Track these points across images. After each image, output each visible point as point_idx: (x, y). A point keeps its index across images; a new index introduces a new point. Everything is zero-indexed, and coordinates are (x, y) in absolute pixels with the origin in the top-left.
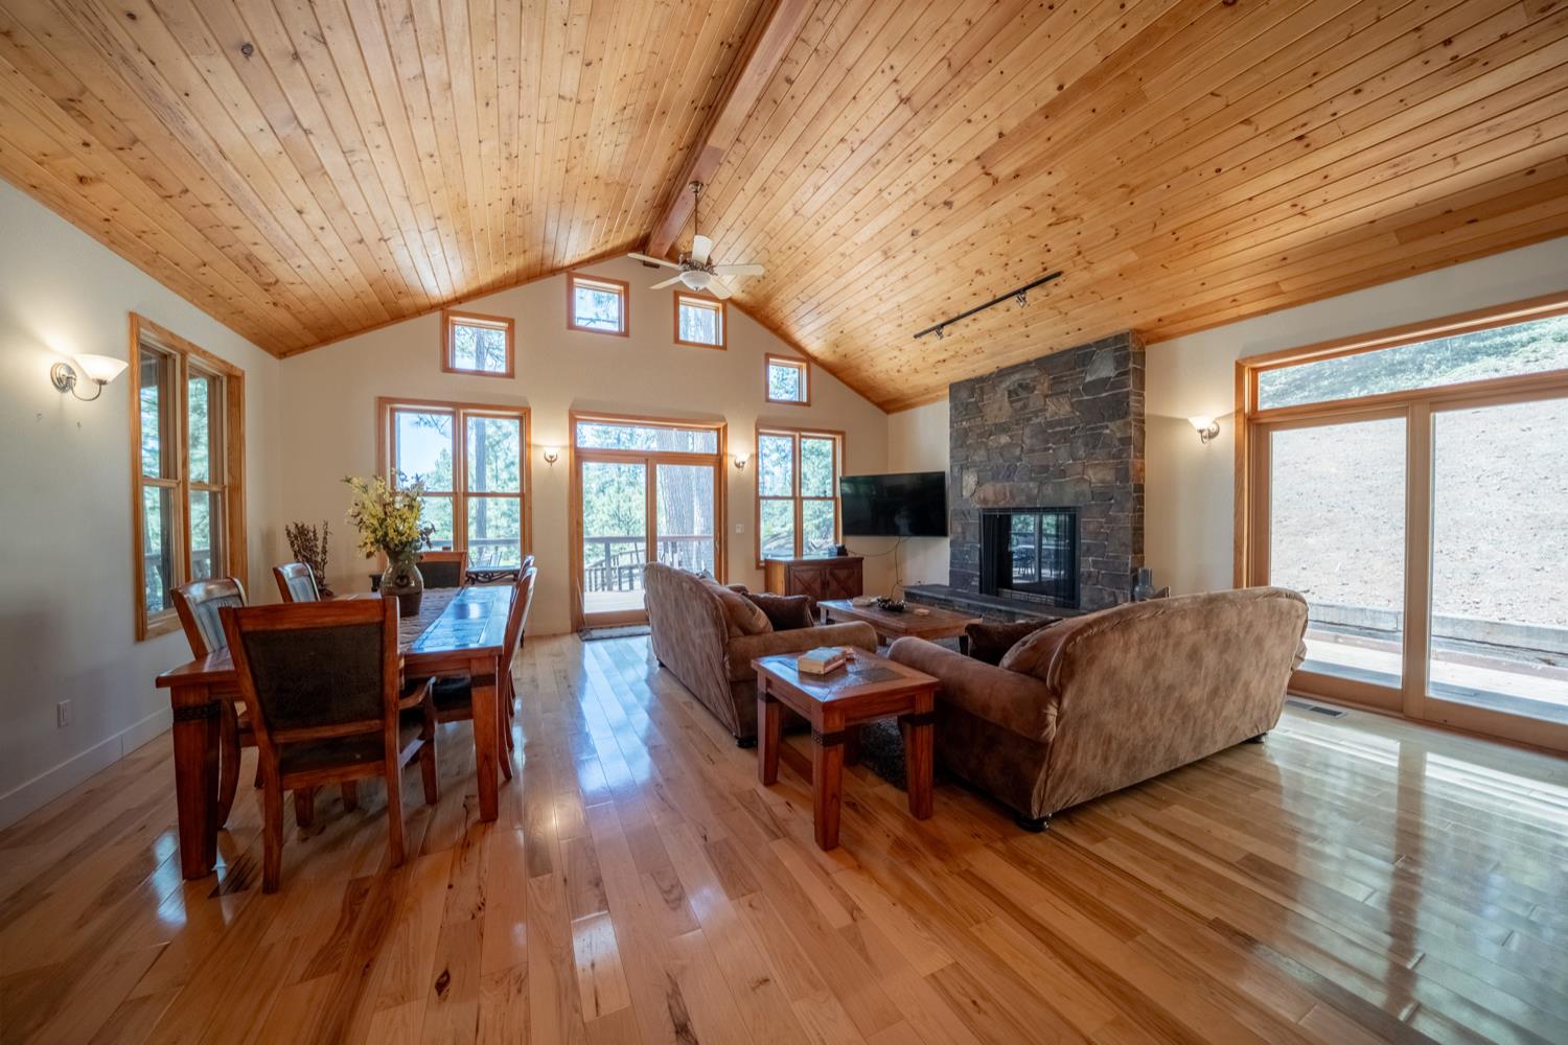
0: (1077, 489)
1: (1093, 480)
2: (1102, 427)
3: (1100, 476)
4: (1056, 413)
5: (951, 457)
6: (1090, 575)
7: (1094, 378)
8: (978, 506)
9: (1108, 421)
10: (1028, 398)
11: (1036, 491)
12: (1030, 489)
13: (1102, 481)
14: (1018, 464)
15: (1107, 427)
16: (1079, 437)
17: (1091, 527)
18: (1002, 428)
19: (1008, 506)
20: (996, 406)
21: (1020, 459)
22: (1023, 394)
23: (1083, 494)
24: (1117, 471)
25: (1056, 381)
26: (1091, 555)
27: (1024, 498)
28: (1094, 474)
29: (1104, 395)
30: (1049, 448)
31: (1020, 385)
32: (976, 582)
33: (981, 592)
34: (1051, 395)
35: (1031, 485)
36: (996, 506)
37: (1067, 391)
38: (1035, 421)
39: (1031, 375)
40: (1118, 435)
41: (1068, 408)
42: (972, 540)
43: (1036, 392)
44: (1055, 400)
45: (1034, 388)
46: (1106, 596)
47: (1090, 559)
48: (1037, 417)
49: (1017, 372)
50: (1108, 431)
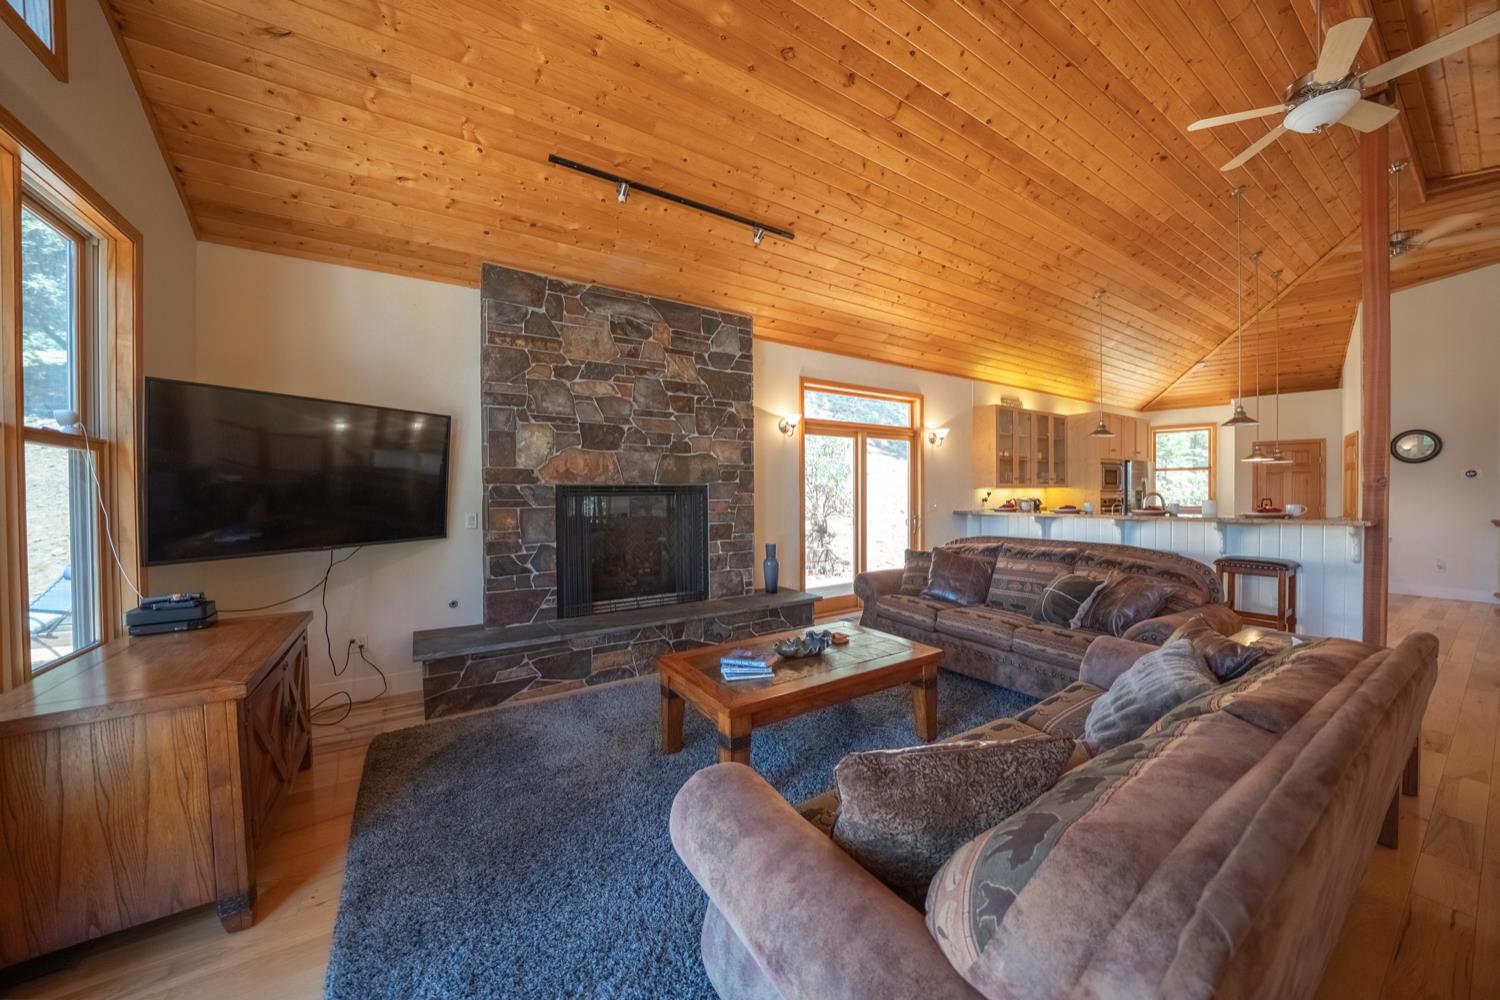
0: (705, 466)
1: (721, 458)
2: (727, 404)
3: (727, 454)
4: (679, 375)
5: (487, 394)
6: (719, 559)
7: (719, 350)
8: (554, 483)
9: (734, 399)
10: (640, 343)
11: (653, 465)
12: (646, 462)
13: (728, 460)
14: (626, 427)
15: (731, 405)
16: (704, 409)
17: (720, 508)
18: (598, 372)
19: (611, 483)
20: (589, 337)
21: (627, 421)
22: (634, 337)
23: (710, 471)
24: (744, 451)
25: (678, 336)
26: (721, 537)
27: (635, 473)
28: (723, 452)
29: (729, 371)
30: (671, 414)
31: (629, 322)
32: (549, 603)
33: (560, 616)
34: (672, 351)
35: (647, 456)
36: (589, 483)
37: (691, 354)
38: (649, 376)
39: (646, 316)
40: (743, 416)
41: (693, 373)
42: (542, 537)
43: (651, 339)
44: (677, 359)
45: (648, 334)
46: (734, 578)
47: (719, 542)
48: (655, 372)
49: (625, 302)
50: (733, 410)
